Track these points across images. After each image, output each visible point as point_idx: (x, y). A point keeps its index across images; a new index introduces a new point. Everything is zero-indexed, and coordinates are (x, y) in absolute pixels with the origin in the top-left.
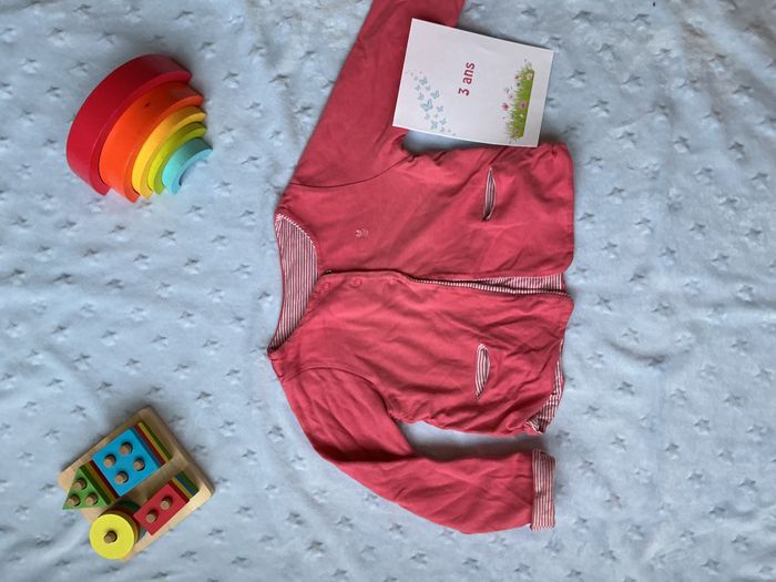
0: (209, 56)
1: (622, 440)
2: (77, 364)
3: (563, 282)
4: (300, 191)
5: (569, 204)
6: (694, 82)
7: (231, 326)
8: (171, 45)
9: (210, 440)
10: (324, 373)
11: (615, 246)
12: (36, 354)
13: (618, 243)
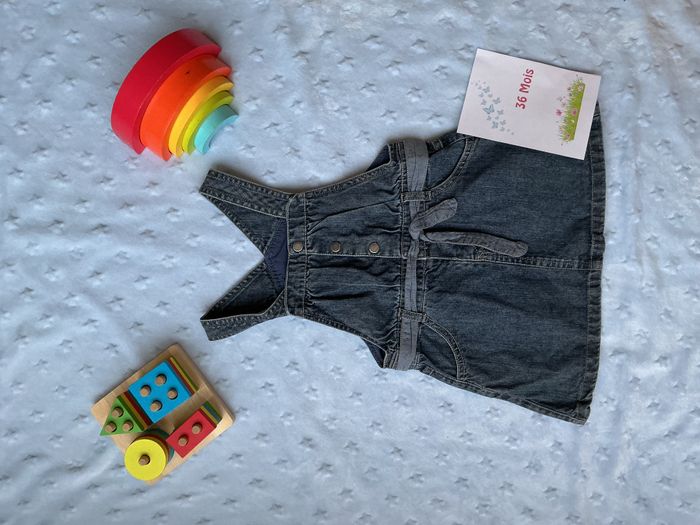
0: (237, 32)
2: (112, 305)
6: (658, 66)
8: (203, 22)
12: (73, 296)
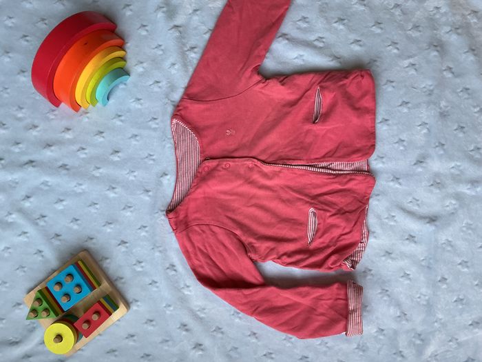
0: (128, 13)
1: (408, 275)
2: (38, 221)
3: (368, 165)
4: (188, 103)
5: (372, 112)
6: (458, 29)
7: (142, 196)
8: (103, 7)
9: (126, 273)
10: (204, 228)
11: (403, 141)
12: (11, 214)
13: (406, 139)
